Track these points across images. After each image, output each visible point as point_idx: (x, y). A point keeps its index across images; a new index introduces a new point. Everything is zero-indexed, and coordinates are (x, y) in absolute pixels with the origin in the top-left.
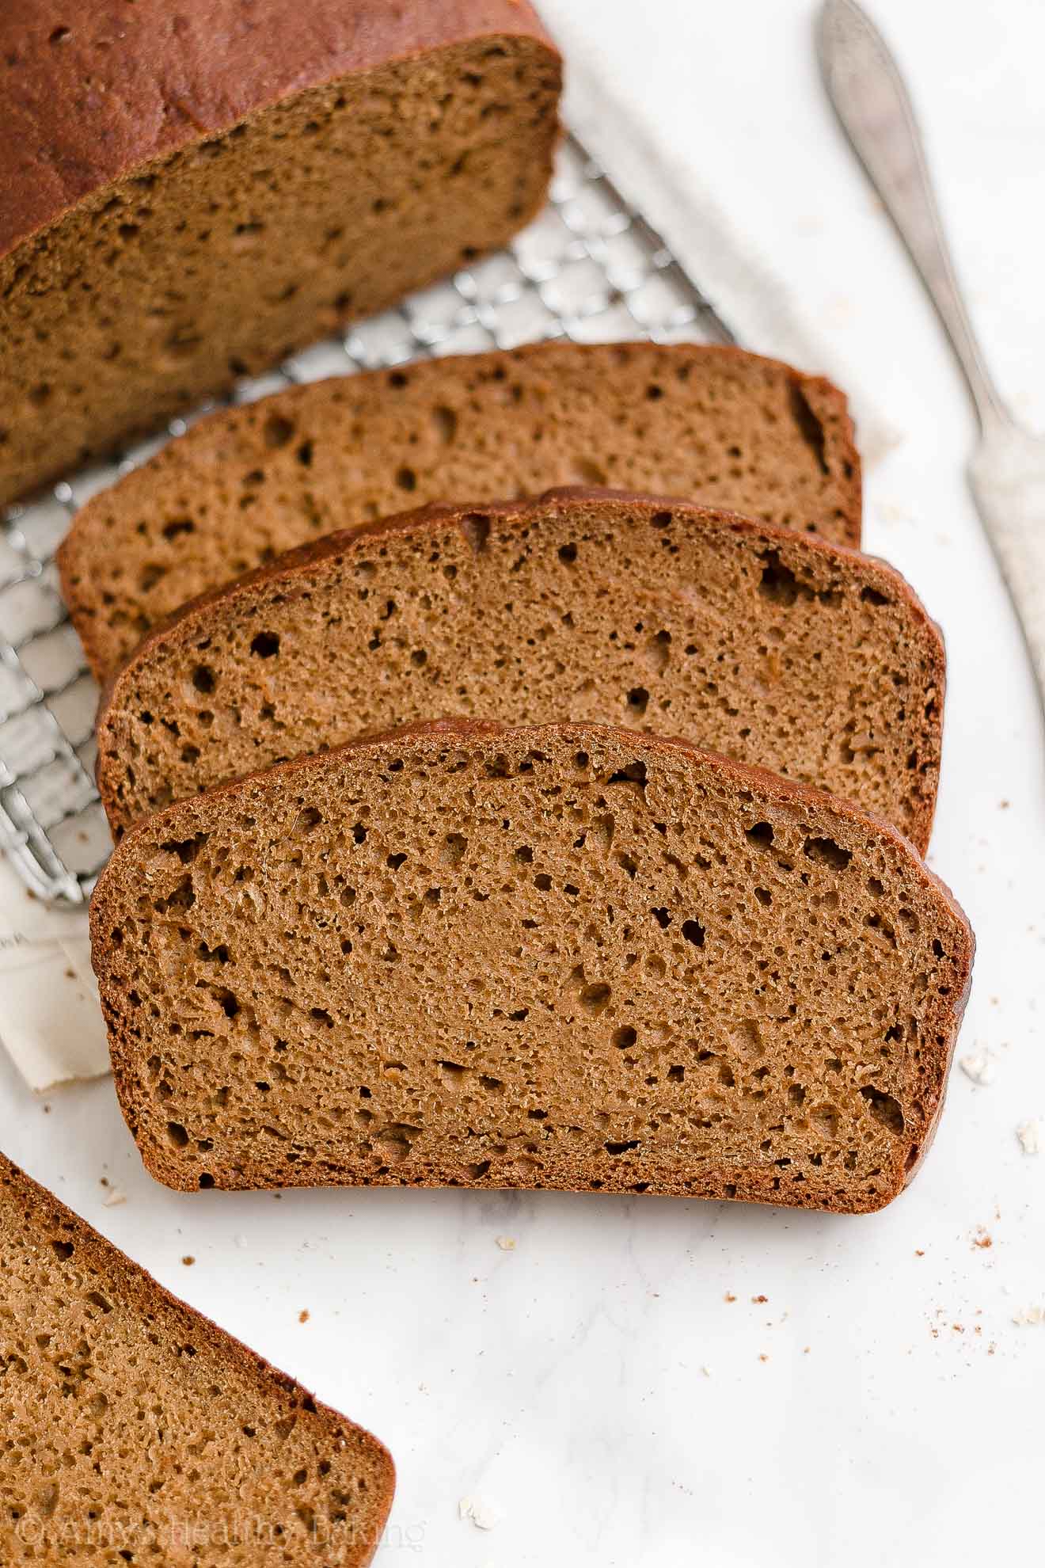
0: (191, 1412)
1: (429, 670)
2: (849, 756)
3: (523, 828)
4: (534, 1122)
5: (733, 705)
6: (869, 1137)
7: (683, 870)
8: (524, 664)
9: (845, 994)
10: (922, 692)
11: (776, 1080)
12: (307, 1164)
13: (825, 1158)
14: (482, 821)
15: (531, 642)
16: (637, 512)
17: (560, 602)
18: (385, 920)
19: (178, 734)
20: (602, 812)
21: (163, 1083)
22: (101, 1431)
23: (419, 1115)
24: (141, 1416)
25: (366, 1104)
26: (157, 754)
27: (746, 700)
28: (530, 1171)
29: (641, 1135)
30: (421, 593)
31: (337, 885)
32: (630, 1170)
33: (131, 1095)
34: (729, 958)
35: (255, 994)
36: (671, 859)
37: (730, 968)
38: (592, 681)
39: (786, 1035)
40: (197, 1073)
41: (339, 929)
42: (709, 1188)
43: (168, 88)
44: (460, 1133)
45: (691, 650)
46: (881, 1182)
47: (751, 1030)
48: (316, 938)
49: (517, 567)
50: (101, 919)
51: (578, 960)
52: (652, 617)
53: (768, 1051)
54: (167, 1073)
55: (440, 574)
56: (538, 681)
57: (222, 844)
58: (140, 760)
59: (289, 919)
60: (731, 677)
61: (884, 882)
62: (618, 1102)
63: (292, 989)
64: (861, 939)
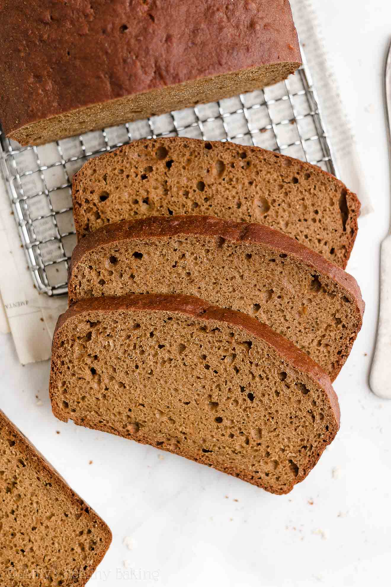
0: (48, 505)
1: (190, 279)
2: (319, 344)
3: (206, 349)
4: (182, 435)
5: (287, 318)
6: (286, 474)
7: (254, 377)
8: (222, 286)
9: (293, 431)
10: (350, 333)
11: (262, 448)
12: (105, 425)
13: (270, 475)
14: (193, 343)
15: (227, 279)
16: (276, 251)
17: (241, 271)
18: (152, 363)
19: (100, 275)
20: (233, 352)
21: (65, 389)
22: (18, 506)
23: (145, 422)
24: (32, 504)
25: (129, 414)
26: (91, 280)
27: (292, 318)
28: (176, 449)
29: (214, 449)
30: (195, 255)
31: (139, 348)
32: (208, 459)
33: (54, 390)
34: (260, 408)
35: (103, 372)
36: (251, 373)
37: (259, 411)
38: (244, 297)
39: (270, 436)
40: (77, 389)
41: (136, 361)
42: (231, 472)
43: (158, 64)
44: (157, 431)
45: (279, 297)
46: (285, 488)
47: (260, 431)
48: (127, 361)
49: (230, 255)
50: (58, 337)
51: (211, 393)
52: (270, 284)
53: (263, 439)
54: (67, 386)
55: (203, 251)
56: (225, 293)
57: (105, 326)
58: (85, 280)
59: (120, 354)
60: (289, 310)
61: (317, 403)
62: (210, 438)
63: (115, 374)
64: (304, 417)
